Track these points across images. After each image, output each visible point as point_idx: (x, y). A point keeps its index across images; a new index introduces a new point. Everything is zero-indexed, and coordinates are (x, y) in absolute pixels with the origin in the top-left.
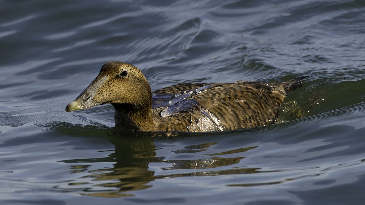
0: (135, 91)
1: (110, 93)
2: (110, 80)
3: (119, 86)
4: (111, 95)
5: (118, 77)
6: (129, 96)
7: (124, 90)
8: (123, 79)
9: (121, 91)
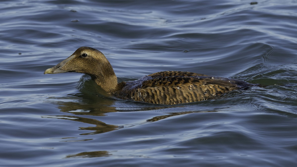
0: (91, 67)
1: (73, 66)
2: (75, 58)
3: (80, 63)
4: (74, 67)
5: (80, 57)
6: (86, 69)
7: (82, 65)
8: (84, 59)
9: (80, 65)
